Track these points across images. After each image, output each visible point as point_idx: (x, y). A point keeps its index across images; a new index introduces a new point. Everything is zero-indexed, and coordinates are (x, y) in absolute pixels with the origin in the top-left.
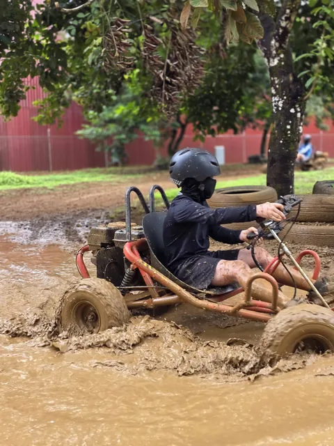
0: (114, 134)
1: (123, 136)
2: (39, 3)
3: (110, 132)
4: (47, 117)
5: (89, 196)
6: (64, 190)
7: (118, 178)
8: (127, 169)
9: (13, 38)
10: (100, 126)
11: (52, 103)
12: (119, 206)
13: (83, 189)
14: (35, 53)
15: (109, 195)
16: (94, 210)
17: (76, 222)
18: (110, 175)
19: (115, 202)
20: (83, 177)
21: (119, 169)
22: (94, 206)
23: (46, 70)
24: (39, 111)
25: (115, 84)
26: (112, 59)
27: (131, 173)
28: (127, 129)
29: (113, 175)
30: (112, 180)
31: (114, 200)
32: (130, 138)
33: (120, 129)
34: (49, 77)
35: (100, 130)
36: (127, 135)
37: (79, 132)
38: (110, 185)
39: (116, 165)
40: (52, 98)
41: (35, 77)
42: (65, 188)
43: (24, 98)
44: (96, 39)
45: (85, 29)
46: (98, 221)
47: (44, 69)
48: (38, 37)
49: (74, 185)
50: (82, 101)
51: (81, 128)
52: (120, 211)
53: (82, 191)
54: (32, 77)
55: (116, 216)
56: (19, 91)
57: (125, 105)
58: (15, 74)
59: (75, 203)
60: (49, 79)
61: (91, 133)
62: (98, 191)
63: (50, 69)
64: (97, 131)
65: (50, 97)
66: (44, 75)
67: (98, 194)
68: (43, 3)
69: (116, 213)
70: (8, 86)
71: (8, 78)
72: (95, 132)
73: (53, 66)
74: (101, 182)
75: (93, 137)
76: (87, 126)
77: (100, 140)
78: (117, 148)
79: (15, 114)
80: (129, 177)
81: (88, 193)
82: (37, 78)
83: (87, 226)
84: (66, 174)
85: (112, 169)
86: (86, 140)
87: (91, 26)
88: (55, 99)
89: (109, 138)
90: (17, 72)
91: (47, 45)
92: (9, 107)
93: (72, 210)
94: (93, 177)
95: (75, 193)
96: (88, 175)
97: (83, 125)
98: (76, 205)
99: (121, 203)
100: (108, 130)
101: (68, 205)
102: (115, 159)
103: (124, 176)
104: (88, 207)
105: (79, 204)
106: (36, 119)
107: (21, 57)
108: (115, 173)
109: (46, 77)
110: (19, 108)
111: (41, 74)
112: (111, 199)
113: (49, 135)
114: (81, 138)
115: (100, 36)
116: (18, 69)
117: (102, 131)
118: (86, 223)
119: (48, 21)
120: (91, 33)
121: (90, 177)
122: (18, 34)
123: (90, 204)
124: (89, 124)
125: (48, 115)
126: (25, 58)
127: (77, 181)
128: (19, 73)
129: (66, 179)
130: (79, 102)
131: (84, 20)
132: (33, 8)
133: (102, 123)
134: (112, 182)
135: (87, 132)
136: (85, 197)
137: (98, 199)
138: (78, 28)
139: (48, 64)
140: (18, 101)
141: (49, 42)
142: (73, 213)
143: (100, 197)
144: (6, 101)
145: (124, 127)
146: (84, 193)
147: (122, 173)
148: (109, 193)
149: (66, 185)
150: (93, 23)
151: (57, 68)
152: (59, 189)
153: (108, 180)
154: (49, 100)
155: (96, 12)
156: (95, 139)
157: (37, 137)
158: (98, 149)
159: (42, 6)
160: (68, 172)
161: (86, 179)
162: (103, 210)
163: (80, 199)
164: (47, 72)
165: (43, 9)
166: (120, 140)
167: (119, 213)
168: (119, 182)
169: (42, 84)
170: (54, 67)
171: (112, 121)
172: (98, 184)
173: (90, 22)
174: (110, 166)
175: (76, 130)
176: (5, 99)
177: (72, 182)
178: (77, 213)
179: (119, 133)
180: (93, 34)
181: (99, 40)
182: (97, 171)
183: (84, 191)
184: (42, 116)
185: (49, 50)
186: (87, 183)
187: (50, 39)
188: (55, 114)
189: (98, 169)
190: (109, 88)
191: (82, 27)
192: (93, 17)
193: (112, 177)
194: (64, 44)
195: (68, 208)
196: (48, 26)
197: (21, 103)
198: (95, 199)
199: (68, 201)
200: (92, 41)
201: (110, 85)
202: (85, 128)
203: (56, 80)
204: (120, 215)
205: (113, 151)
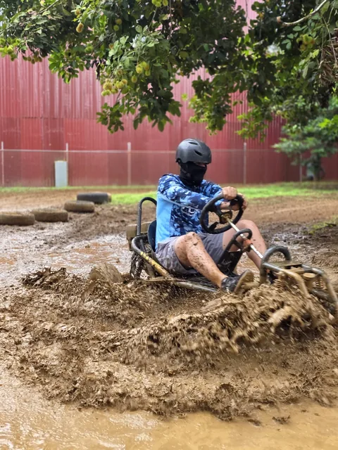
0: (312, 148)
1: (322, 150)
2: (253, 19)
3: (308, 146)
4: (251, 131)
5: (283, 210)
6: (258, 204)
7: (313, 193)
8: (322, 183)
9: (227, 54)
10: (298, 139)
11: (256, 117)
12: (315, 223)
13: (277, 203)
14: (246, 68)
15: (304, 210)
16: (290, 225)
17: (273, 236)
18: (305, 190)
19: (311, 217)
20: (276, 191)
21: (314, 183)
22: (290, 221)
23: (255, 84)
24: (243, 125)
25: (321, 97)
26: (329, 71)
27: (327, 188)
28: (326, 142)
29: (309, 190)
30: (307, 194)
31: (310, 215)
32: (329, 152)
33: (319, 142)
34: (257, 91)
35: (298, 144)
36: (325, 149)
37: (276, 146)
38: (305, 199)
39: (311, 179)
40: (257, 112)
41: (244, 92)
42: (259, 201)
43: (231, 112)
44: (313, 52)
45: (301, 42)
46: (296, 236)
47: (253, 83)
48: (249, 52)
49: (268, 199)
50: (286, 114)
51: (278, 142)
52: (318, 227)
53: (275, 205)
54: (241, 92)
55: (314, 232)
56: (227, 106)
57: (330, 118)
58: (223, 89)
59: (270, 217)
60: (257, 93)
61: (289, 147)
62: (293, 206)
63: (259, 83)
64: (295, 145)
65: (255, 111)
66: (253, 89)
67: (294, 209)
68: (256, 19)
69: (313, 229)
70: (216, 101)
71: (217, 94)
72: (292, 146)
73: (262, 80)
74: (296, 196)
75: (290, 150)
76: (285, 140)
77: (296, 154)
78: (314, 162)
79: (221, 128)
80: (325, 192)
81: (283, 207)
82: (245, 93)
83: (285, 241)
84: (259, 187)
85: (307, 183)
86: (283, 154)
87: (307, 39)
88: (260, 113)
89: (306, 152)
90: (226, 87)
91: (257, 60)
92: (216, 121)
93: (268, 224)
94: (287, 191)
95: (269, 207)
96: (282, 189)
97: (281, 139)
98: (271, 219)
99: (317, 219)
100: (306, 143)
101: (263, 218)
102: (310, 174)
103: (320, 192)
104: (284, 221)
105: (274, 218)
106: (239, 133)
107: (232, 72)
108: (310, 187)
109: (254, 92)
110: (224, 122)
111: (250, 89)
112: (306, 215)
113: (245, 149)
114: (278, 151)
115: (317, 49)
116: (227, 85)
117: (300, 145)
118: (283, 238)
119: (260, 36)
120: (306, 45)
121: (284, 191)
122: (232, 51)
123: (284, 218)
124: (287, 137)
125: (252, 128)
126: (236, 73)
127: (272, 195)
128: (227, 88)
129: (260, 192)
130: (283, 116)
131: (300, 33)
132: (246, 24)
133: (300, 136)
134: (307, 197)
135: (284, 145)
136: (280, 211)
137: (292, 214)
138: (293, 41)
139: (257, 78)
140: (225, 116)
141: (259, 57)
142: (269, 227)
143: (295, 211)
144: (214, 116)
145: (323, 141)
146: (278, 208)
147: (317, 188)
148: (304, 208)
149: (260, 199)
150: (310, 35)
151: (266, 82)
152: (254, 202)
153: (303, 194)
154: (253, 114)
155: (313, 24)
156: (292, 153)
157: (233, 150)
158: (294, 163)
159: (255, 21)
160: (261, 185)
161: (280, 193)
162: (300, 225)
163: (275, 213)
164: (255, 87)
165: (256, 24)
166: (318, 154)
167: (317, 230)
168: (314, 197)
169: (249, 98)
170: (263, 82)
171: (310, 134)
172: (292, 199)
173: (307, 35)
174: (304, 180)
175: (273, 144)
176: (213, 114)
177: (267, 196)
178: (273, 227)
179: (318, 147)
180: (309, 47)
181: (316, 52)
182: (292, 186)
183: (278, 205)
184: (246, 129)
185: (259, 64)
186: (282, 197)
187: (261, 54)
188: (258, 128)
189: (292, 183)
190: (315, 101)
191: (297, 40)
192: (310, 30)
193: (307, 192)
194: (274, 58)
195: (264, 222)
196: (259, 41)
197: (227, 118)
198: (290, 214)
199: (262, 215)
200: (308, 54)
201: (316, 98)
202: (282, 142)
203: (263, 94)
204: (318, 232)
205: (309, 165)
